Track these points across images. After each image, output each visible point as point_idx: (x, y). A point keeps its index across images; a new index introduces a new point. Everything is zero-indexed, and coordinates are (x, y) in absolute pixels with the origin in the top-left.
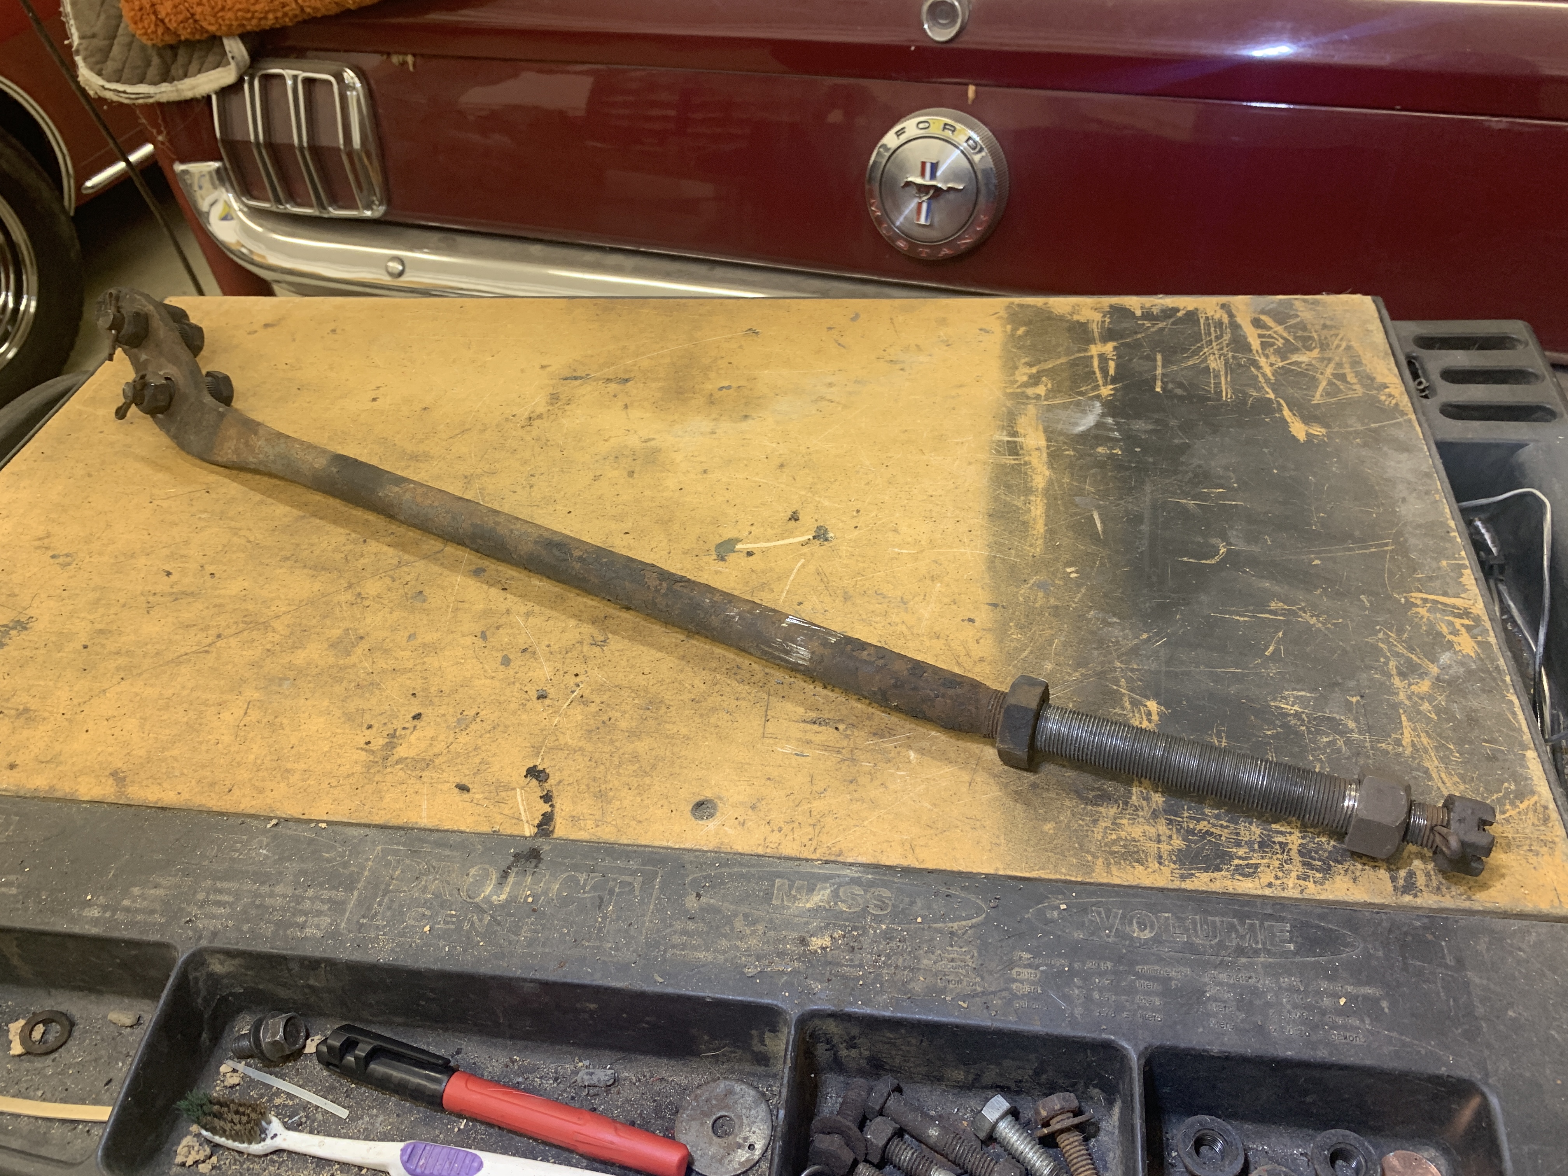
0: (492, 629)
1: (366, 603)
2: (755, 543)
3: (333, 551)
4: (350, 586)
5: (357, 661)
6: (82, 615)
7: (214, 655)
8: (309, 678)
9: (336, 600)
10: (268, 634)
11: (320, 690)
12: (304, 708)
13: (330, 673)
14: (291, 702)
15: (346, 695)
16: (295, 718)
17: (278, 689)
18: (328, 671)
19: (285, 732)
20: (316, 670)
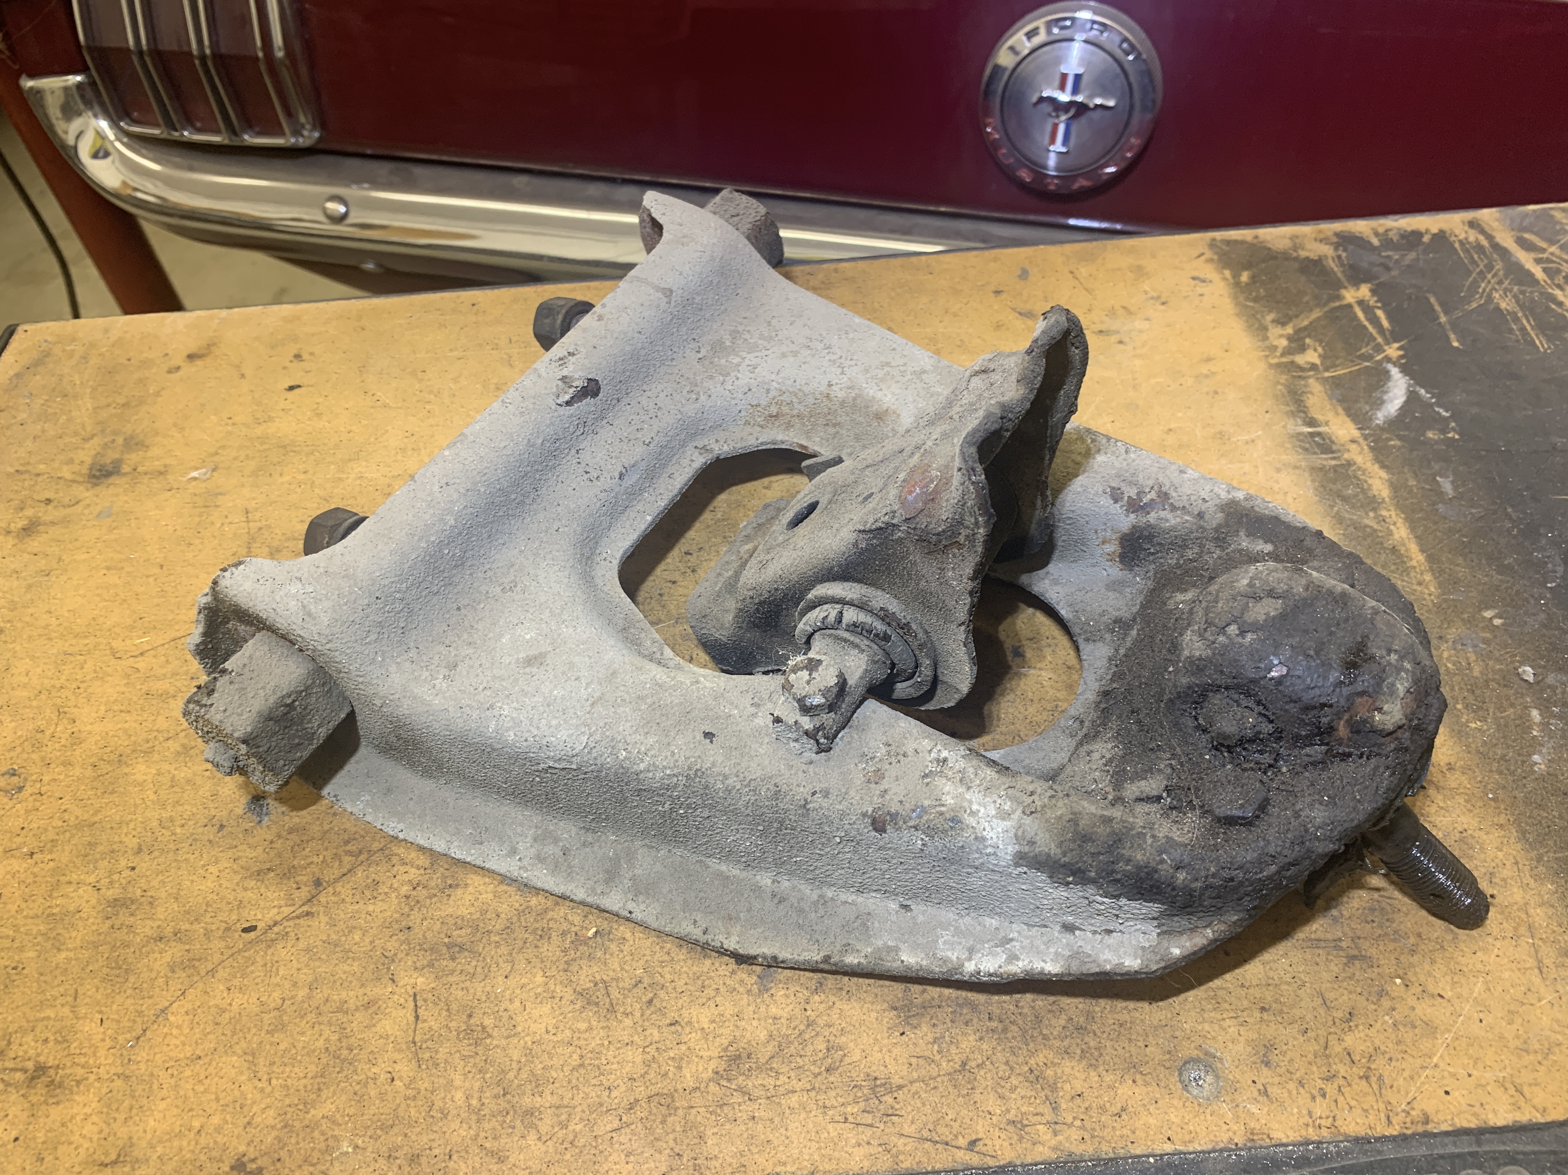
6: (74, 876)
7: (324, 919)
8: (495, 938)
10: (395, 868)
11: (521, 956)
12: (508, 992)
13: (524, 924)
14: (482, 984)
15: (566, 959)
16: (501, 1013)
17: (451, 965)
18: (519, 920)
19: (495, 1042)
20: (500, 921)
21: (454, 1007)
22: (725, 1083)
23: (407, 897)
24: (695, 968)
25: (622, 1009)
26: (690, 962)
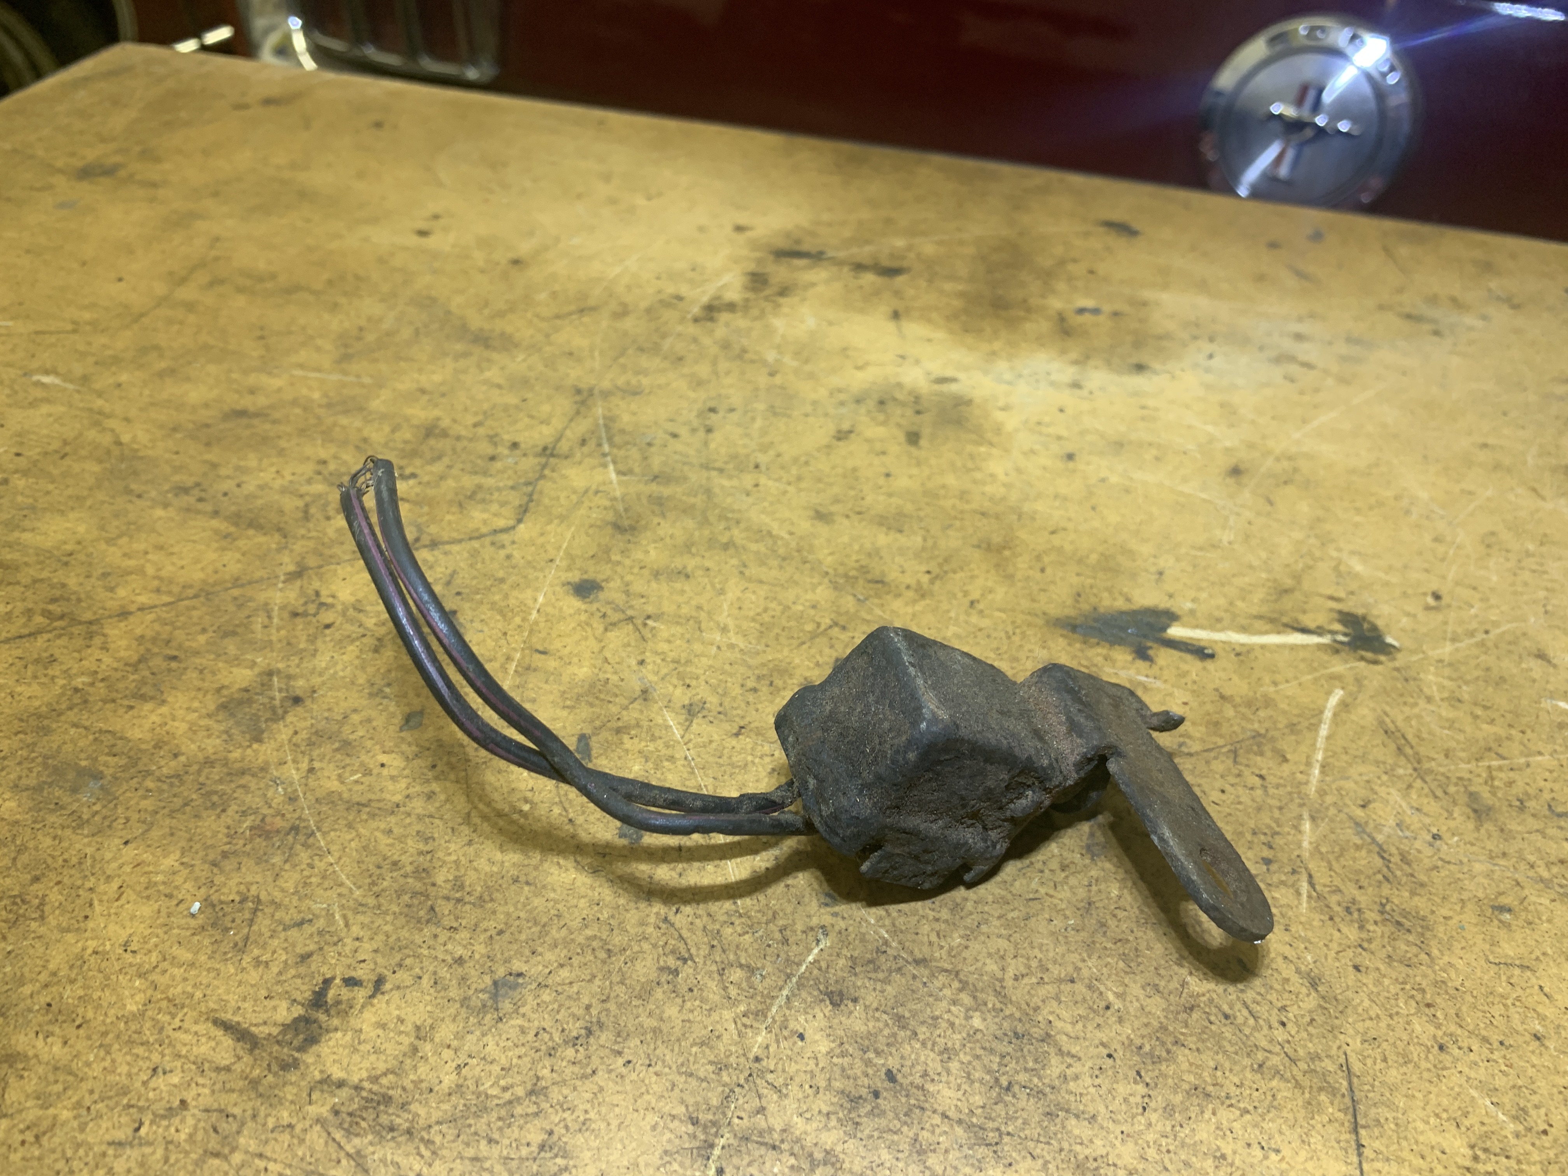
0: (605, 735)
1: (327, 617)
2: (1212, 628)
3: (284, 491)
4: (299, 573)
5: (274, 757)
8: (149, 783)
9: (262, 597)
10: (89, 651)
11: (168, 821)
12: (114, 865)
13: (201, 780)
14: (86, 840)
15: (226, 848)
16: (81, 892)
17: (66, 799)
18: (199, 772)
19: (42, 930)
20: (173, 764)
21: (24, 858)
22: (338, 1135)
23: (76, 690)
24: (404, 933)
25: (256, 952)
26: (402, 920)
